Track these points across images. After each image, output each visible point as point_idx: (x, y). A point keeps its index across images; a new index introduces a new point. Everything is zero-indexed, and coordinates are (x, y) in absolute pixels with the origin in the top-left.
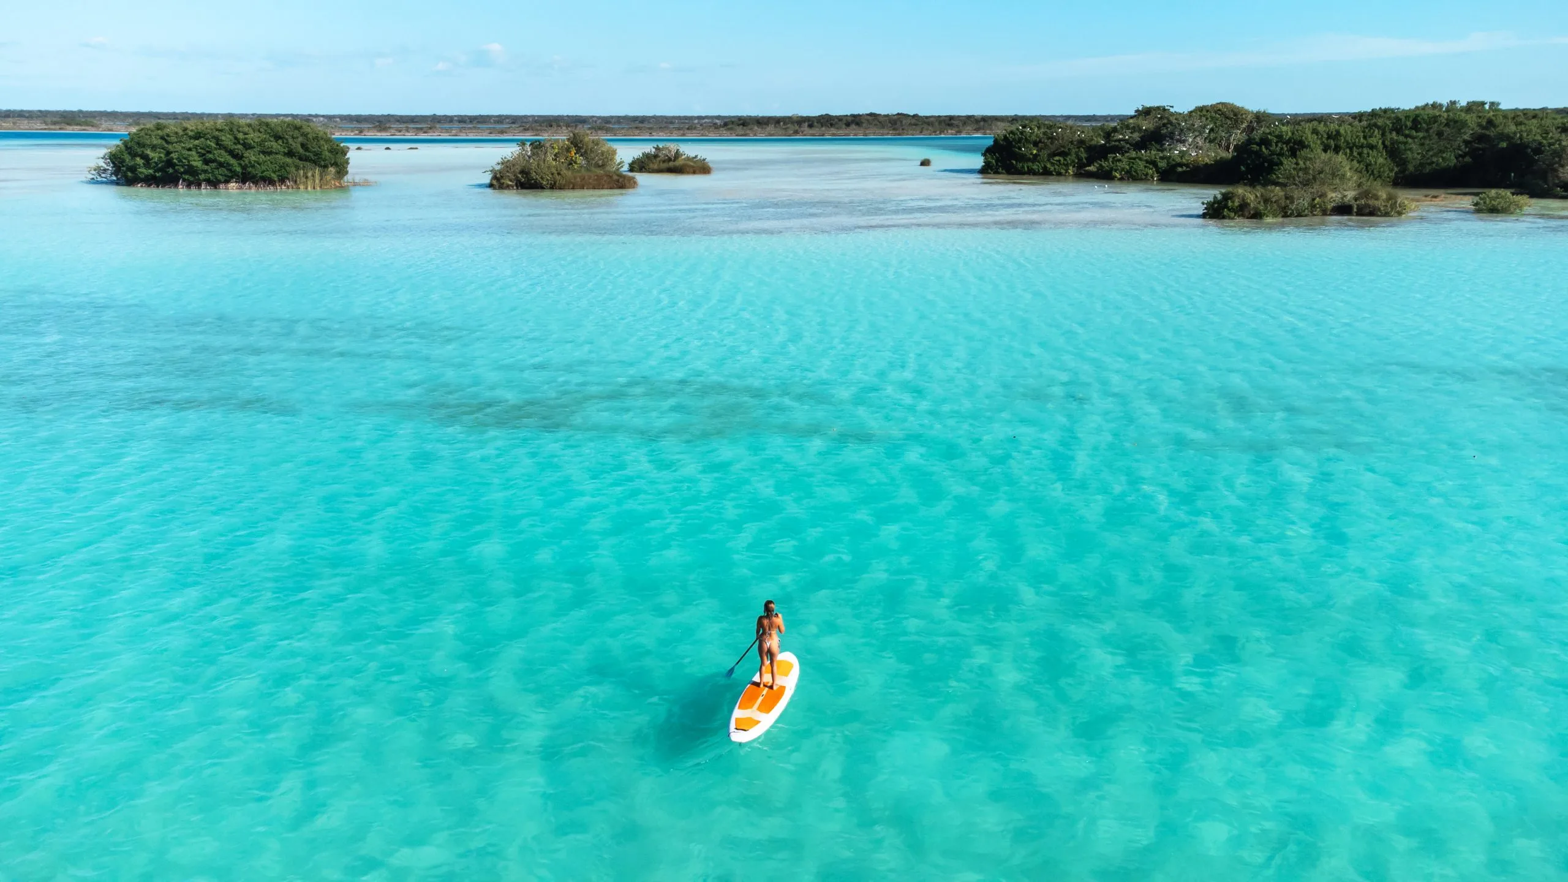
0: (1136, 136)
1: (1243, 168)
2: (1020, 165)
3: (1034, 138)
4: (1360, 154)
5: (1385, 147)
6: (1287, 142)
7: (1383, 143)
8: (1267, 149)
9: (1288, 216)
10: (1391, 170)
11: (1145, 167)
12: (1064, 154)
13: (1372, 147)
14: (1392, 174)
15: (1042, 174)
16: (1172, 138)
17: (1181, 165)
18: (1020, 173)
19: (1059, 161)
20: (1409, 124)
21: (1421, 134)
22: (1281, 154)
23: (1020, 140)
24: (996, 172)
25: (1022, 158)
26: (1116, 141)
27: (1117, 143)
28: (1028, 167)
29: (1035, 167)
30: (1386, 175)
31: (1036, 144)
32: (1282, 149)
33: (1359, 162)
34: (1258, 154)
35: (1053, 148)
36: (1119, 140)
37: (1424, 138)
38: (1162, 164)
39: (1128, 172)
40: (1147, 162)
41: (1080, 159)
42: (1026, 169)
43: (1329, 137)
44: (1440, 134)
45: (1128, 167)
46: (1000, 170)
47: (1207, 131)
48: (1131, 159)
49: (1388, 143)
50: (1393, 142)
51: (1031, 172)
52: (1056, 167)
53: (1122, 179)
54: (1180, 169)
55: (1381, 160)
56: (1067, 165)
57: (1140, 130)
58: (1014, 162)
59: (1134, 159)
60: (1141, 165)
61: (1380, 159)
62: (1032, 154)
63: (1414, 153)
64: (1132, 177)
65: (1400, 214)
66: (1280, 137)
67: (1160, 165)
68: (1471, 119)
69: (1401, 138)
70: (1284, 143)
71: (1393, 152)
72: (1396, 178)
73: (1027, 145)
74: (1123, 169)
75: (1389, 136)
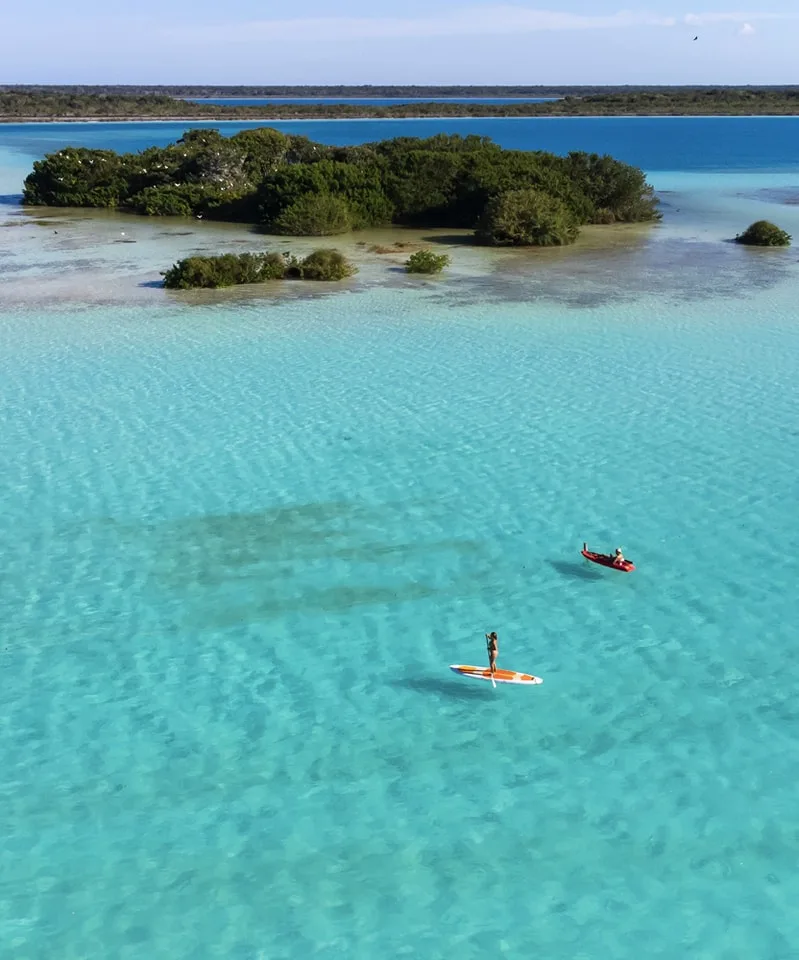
0: (175, 166)
1: (261, 207)
2: (59, 197)
3: (72, 167)
4: (361, 194)
5: (383, 186)
6: (298, 182)
7: (382, 183)
8: (281, 187)
9: (242, 283)
10: (390, 209)
11: (179, 201)
12: (104, 184)
13: (370, 187)
14: (391, 213)
15: (83, 206)
16: (208, 169)
17: (211, 200)
18: (61, 204)
19: (99, 191)
20: (404, 164)
21: (413, 174)
22: (293, 194)
23: (59, 168)
24: (36, 204)
25: (62, 188)
26: (155, 171)
27: (156, 173)
28: (68, 198)
29: (75, 199)
30: (385, 213)
31: (75, 173)
32: (294, 188)
33: (359, 202)
34: (274, 192)
35: (93, 178)
36: (158, 170)
37: (415, 178)
38: (195, 199)
39: (161, 208)
40: (180, 196)
41: (122, 189)
42: (66, 201)
43: (336, 176)
44: (430, 174)
45: (161, 203)
46: (40, 202)
47: (243, 161)
48: (165, 193)
49: (385, 183)
50: (391, 182)
51: (71, 204)
52: (97, 198)
53: (156, 214)
54: (210, 204)
55: (380, 200)
56: (108, 196)
57: (181, 157)
58: (53, 193)
59: (168, 192)
60: (174, 199)
61: (378, 199)
62: (71, 184)
63: (408, 190)
64: (166, 212)
65: (339, 278)
66: (292, 176)
67: (193, 199)
68: (455, 158)
69: (396, 178)
70: (296, 182)
71: (390, 192)
72: (394, 216)
73: (65, 175)
74: (156, 204)
75: (387, 176)
